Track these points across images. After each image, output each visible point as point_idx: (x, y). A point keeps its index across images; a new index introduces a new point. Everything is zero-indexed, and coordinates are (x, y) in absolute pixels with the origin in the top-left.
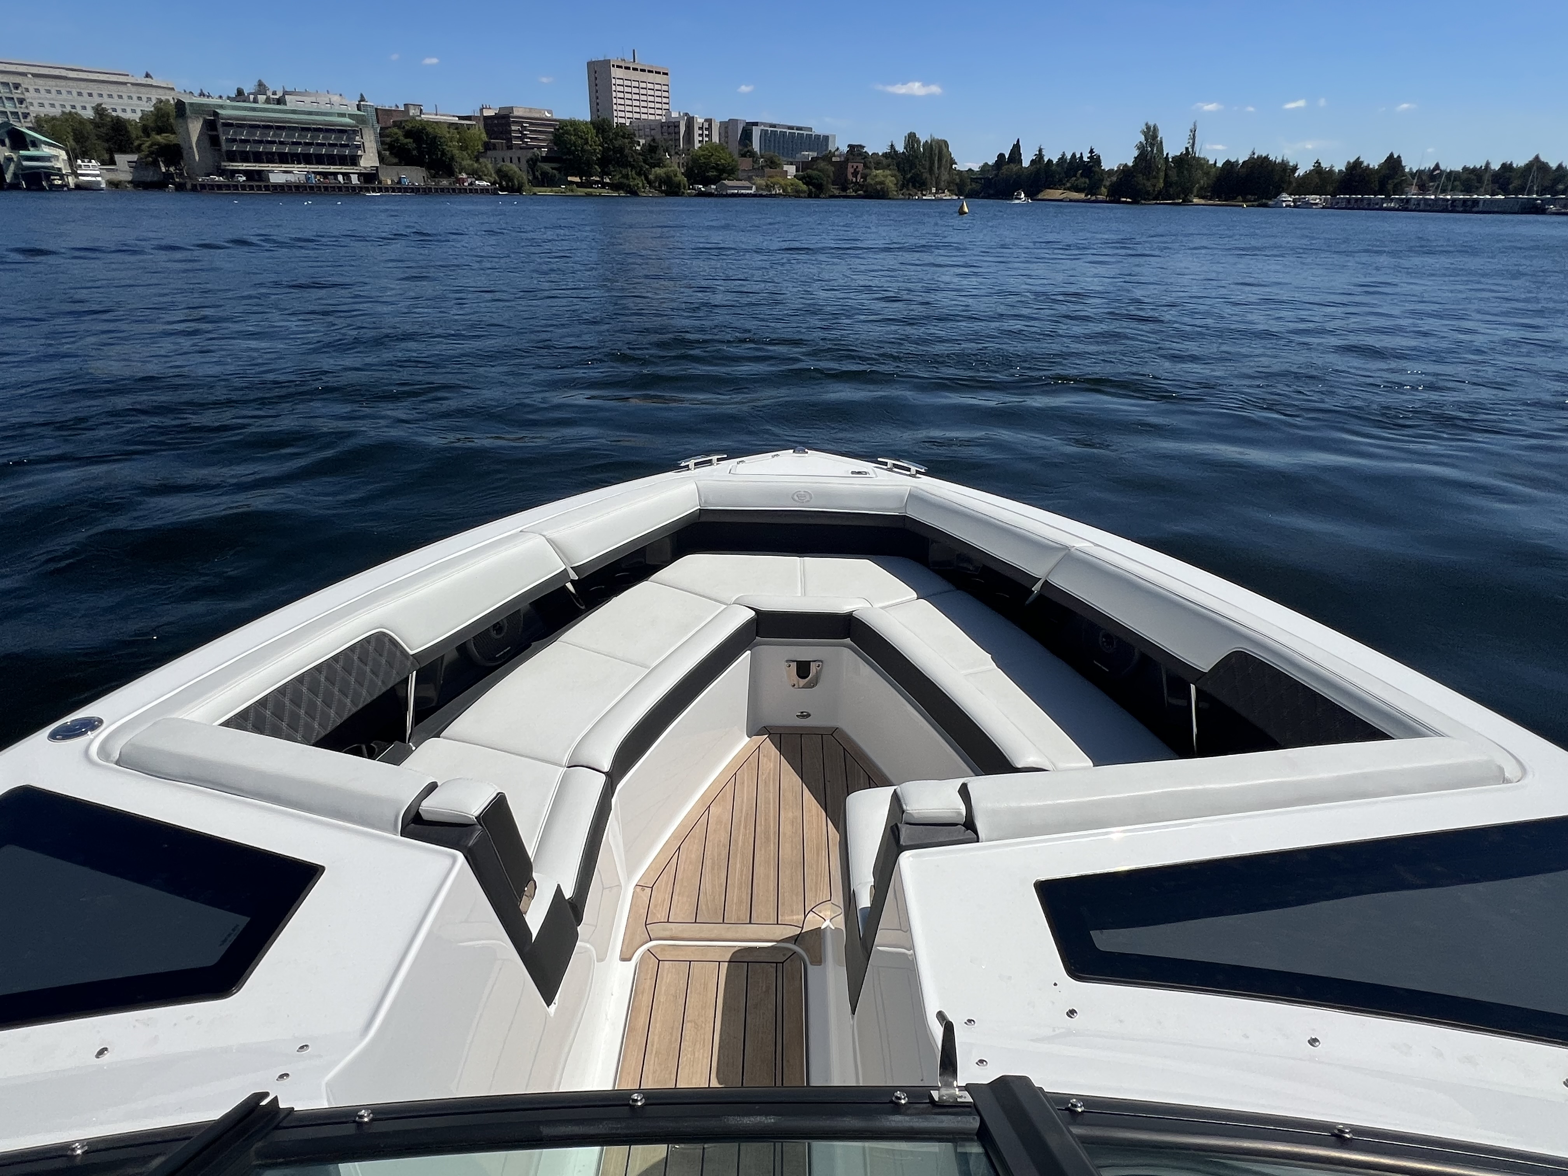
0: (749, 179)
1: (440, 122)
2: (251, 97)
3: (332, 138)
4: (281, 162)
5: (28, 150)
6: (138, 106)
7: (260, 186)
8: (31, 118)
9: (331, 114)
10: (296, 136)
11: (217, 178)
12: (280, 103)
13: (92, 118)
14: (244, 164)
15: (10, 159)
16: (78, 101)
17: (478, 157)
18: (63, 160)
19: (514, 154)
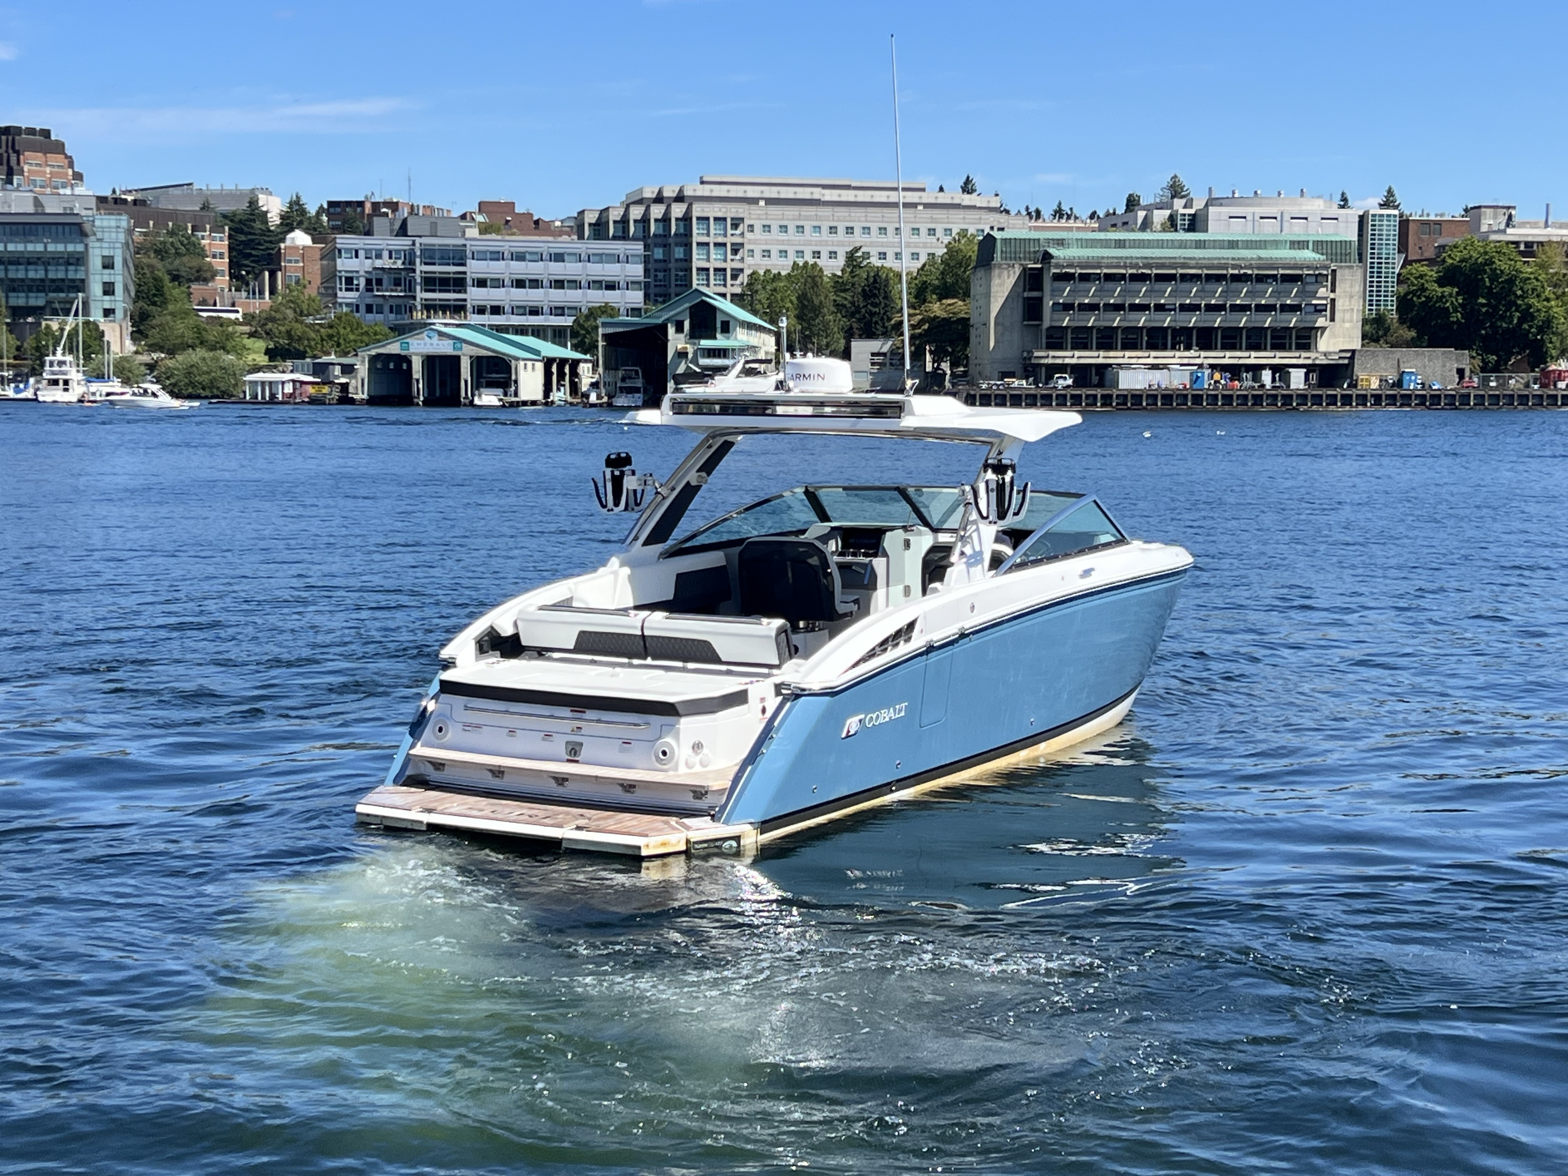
1: (1550, 242)
2: (1141, 214)
3: (1268, 295)
4: (1152, 347)
5: (715, 338)
6: (925, 245)
7: (1095, 396)
8: (744, 278)
9: (1276, 244)
10: (1193, 294)
11: (1016, 383)
12: (1195, 223)
13: (839, 273)
14: (1077, 353)
15: (682, 355)
16: (826, 243)
18: (767, 353)
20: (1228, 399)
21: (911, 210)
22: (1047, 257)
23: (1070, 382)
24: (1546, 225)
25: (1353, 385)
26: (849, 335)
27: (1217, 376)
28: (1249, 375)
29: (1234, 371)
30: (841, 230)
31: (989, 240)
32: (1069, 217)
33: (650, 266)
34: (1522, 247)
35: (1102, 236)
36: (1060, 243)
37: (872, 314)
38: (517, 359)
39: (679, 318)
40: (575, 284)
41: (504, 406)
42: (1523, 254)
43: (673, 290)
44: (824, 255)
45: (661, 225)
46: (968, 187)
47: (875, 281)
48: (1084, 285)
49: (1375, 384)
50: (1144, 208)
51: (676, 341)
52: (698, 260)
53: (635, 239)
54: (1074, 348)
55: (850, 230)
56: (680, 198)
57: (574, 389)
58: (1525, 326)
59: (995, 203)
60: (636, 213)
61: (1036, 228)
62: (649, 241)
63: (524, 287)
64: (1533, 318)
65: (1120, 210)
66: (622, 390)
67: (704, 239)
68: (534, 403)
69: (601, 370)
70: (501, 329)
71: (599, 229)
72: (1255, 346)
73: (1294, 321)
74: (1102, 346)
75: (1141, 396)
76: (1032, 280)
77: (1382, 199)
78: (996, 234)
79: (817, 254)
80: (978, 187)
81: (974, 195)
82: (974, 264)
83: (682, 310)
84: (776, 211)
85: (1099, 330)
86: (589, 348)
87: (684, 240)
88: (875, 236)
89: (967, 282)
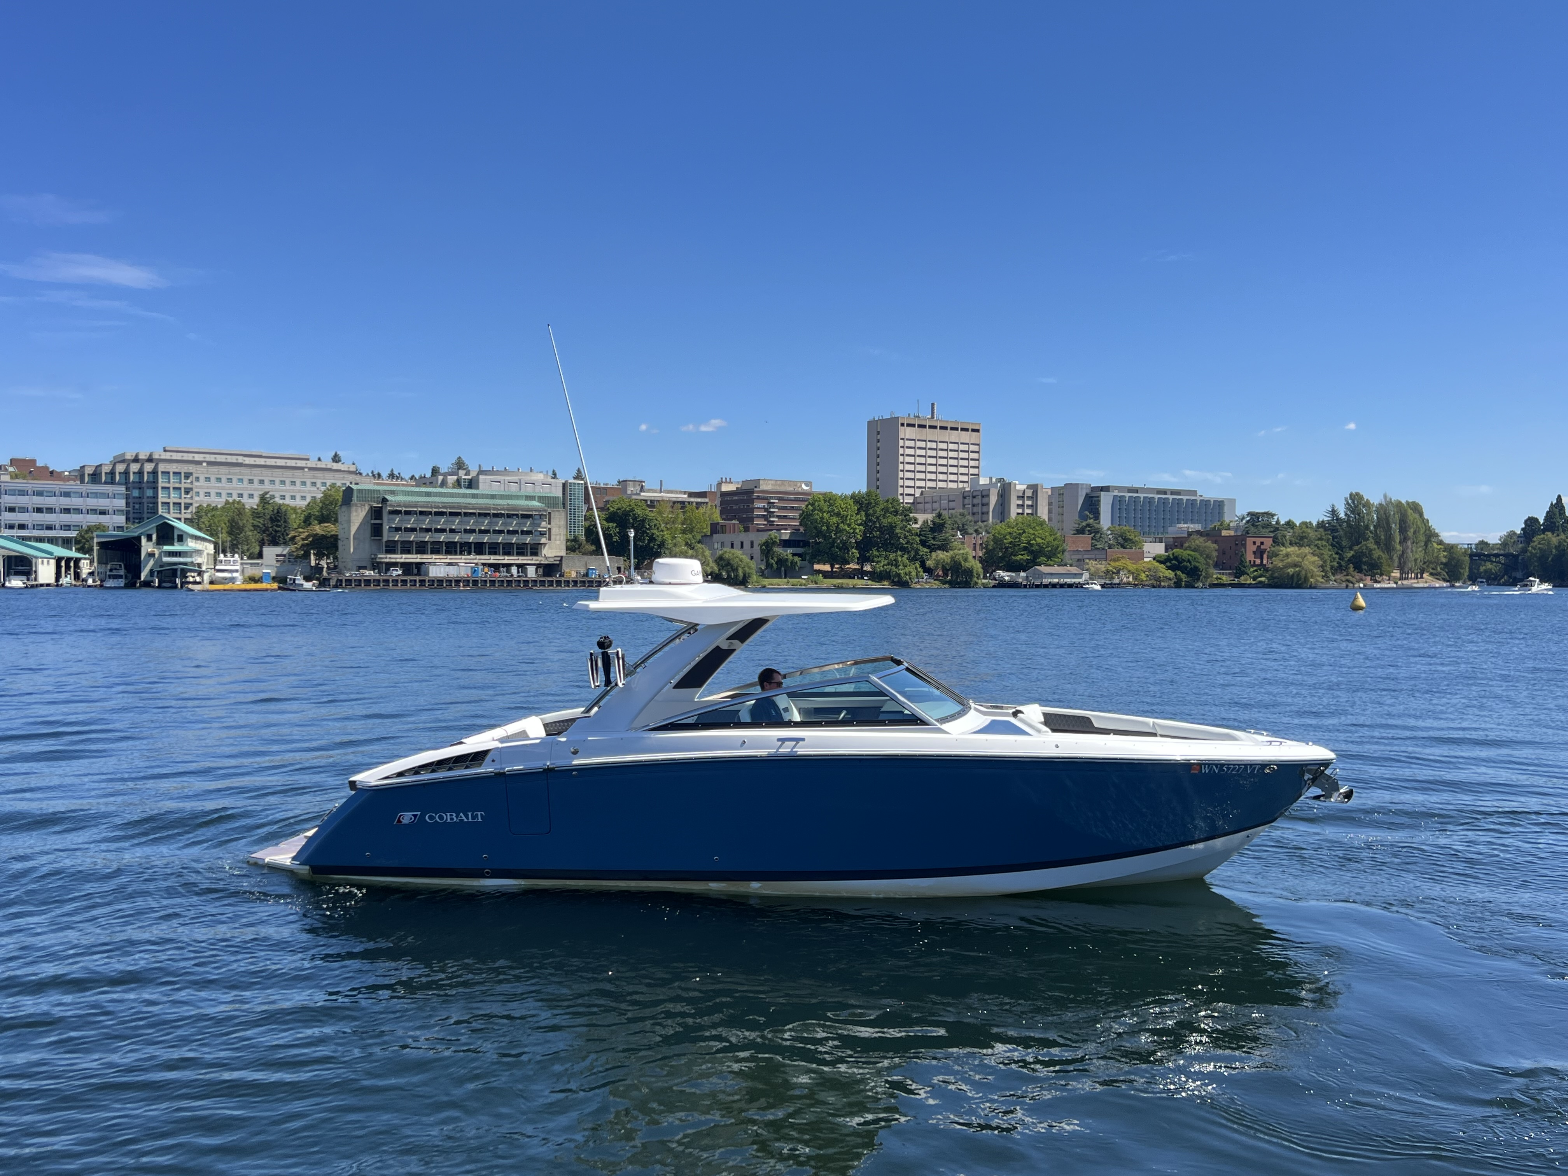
0: (1080, 562)
1: (663, 501)
2: (440, 478)
3: (513, 525)
4: (448, 552)
5: (173, 544)
6: (310, 492)
7: (415, 581)
8: (193, 509)
9: (518, 497)
10: (471, 523)
11: (367, 573)
12: (471, 484)
13: (255, 507)
14: (404, 556)
15: (152, 555)
16: (247, 489)
17: (699, 542)
18: (208, 554)
19: (747, 538)
20: (493, 583)
21: (301, 471)
22: (384, 500)
23: (400, 572)
24: (661, 492)
25: (562, 575)
26: (262, 544)
27: (486, 569)
28: (505, 569)
29: (496, 567)
30: (256, 481)
31: (349, 491)
32: (398, 478)
33: (130, 500)
34: (649, 503)
35: (417, 489)
36: (393, 493)
37: (276, 531)
38: (37, 558)
39: (149, 533)
40: (78, 511)
41: (27, 587)
42: (648, 506)
43: (145, 515)
44: (245, 496)
45: (137, 476)
46: (336, 459)
47: (278, 512)
48: (407, 517)
49: (574, 575)
50: (442, 475)
51: (147, 547)
52: (162, 497)
53: (119, 484)
54: (402, 553)
55: (262, 482)
56: (150, 460)
57: (77, 576)
58: (652, 545)
59: (353, 469)
60: (120, 468)
61: (378, 484)
62: (129, 485)
63: (42, 512)
64: (655, 540)
65: (428, 475)
66: (110, 576)
67: (167, 485)
68: (48, 585)
69: (95, 564)
70: (24, 538)
71: (95, 477)
72: (507, 553)
73: (528, 539)
74: (419, 552)
75: (442, 581)
76: (376, 513)
77: (574, 474)
78: (354, 487)
79: (241, 495)
80: (342, 459)
81: (340, 464)
82: (340, 503)
83: (151, 527)
84: (214, 469)
85: (417, 543)
86: (89, 551)
87: (153, 485)
88: (278, 486)
89: (336, 514)
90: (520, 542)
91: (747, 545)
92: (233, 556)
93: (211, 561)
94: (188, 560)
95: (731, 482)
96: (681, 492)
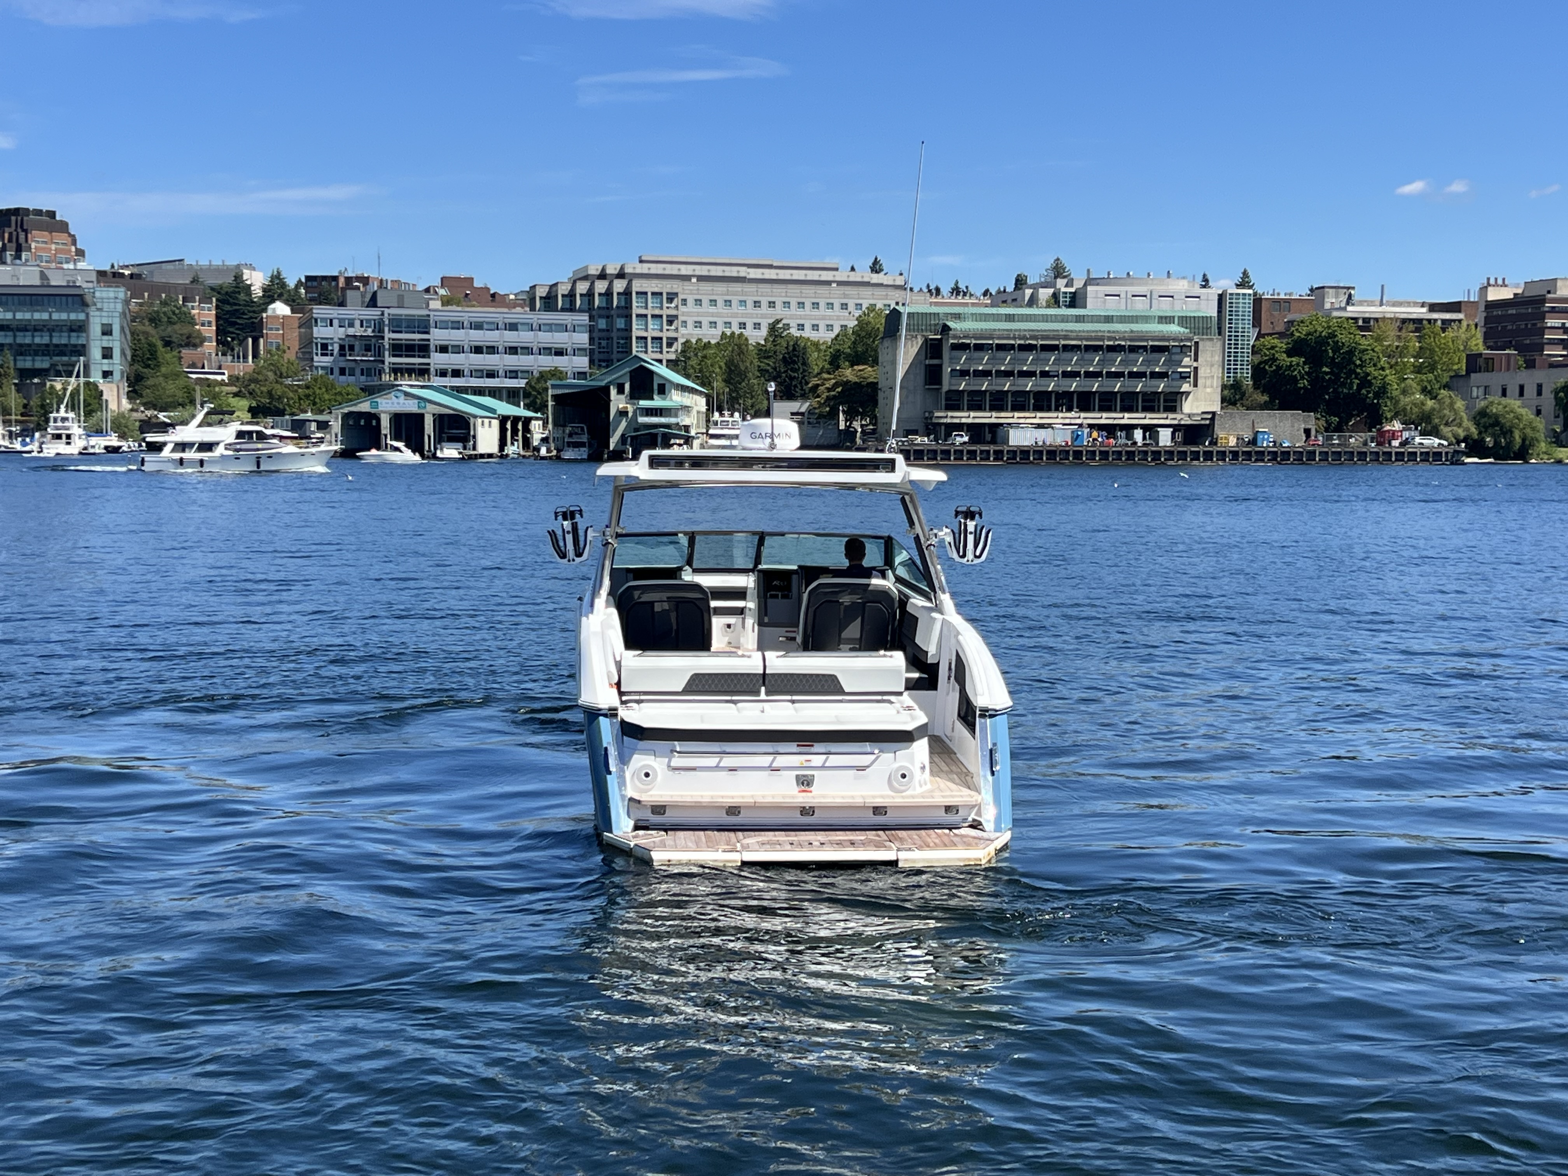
1: (1384, 318)
2: (1028, 292)
3: (1139, 364)
4: (1038, 408)
5: (652, 399)
6: (838, 318)
7: (988, 452)
8: (678, 346)
9: (1146, 319)
10: (1073, 362)
11: (919, 440)
12: (1076, 300)
13: (763, 342)
14: (972, 414)
15: (623, 413)
16: (751, 316)
17: (1446, 386)
18: (698, 412)
19: (1530, 379)
20: (1104, 455)
21: (826, 288)
22: (946, 329)
23: (966, 439)
24: (1381, 304)
25: (1214, 443)
26: (772, 396)
27: (1095, 434)
28: (1123, 434)
29: (1110, 430)
30: (764, 304)
31: (894, 316)
32: (965, 294)
33: (594, 335)
34: (1360, 323)
35: (994, 311)
36: (957, 317)
37: (792, 378)
38: (475, 417)
39: (621, 381)
40: (528, 350)
41: (463, 458)
42: (1361, 328)
43: (615, 356)
44: (749, 326)
45: (604, 299)
46: (876, 267)
47: (794, 349)
48: (978, 354)
49: (1233, 442)
50: (1030, 287)
51: (618, 402)
52: (637, 330)
53: (581, 311)
54: (969, 409)
55: (772, 304)
56: (621, 275)
57: (527, 443)
58: (1364, 391)
59: (900, 281)
60: (582, 287)
61: (936, 304)
62: (594, 313)
64: (1370, 384)
65: (1010, 288)
66: (569, 444)
67: (643, 312)
68: (490, 456)
69: (550, 426)
70: (461, 390)
71: (549, 302)
72: (1128, 408)
73: (1162, 386)
74: (995, 408)
75: (1028, 452)
76: (932, 349)
77: (1238, 279)
78: (900, 308)
79: (743, 325)
80: (884, 267)
81: (881, 274)
82: (881, 335)
83: (623, 373)
84: (706, 287)
85: (991, 393)
86: (540, 407)
87: (625, 312)
88: (794, 309)
89: (876, 351)
90: (1149, 390)
91: (1530, 391)
92: (732, 416)
93: (703, 422)
94: (673, 420)
95: (1504, 285)
96: (1415, 304)
